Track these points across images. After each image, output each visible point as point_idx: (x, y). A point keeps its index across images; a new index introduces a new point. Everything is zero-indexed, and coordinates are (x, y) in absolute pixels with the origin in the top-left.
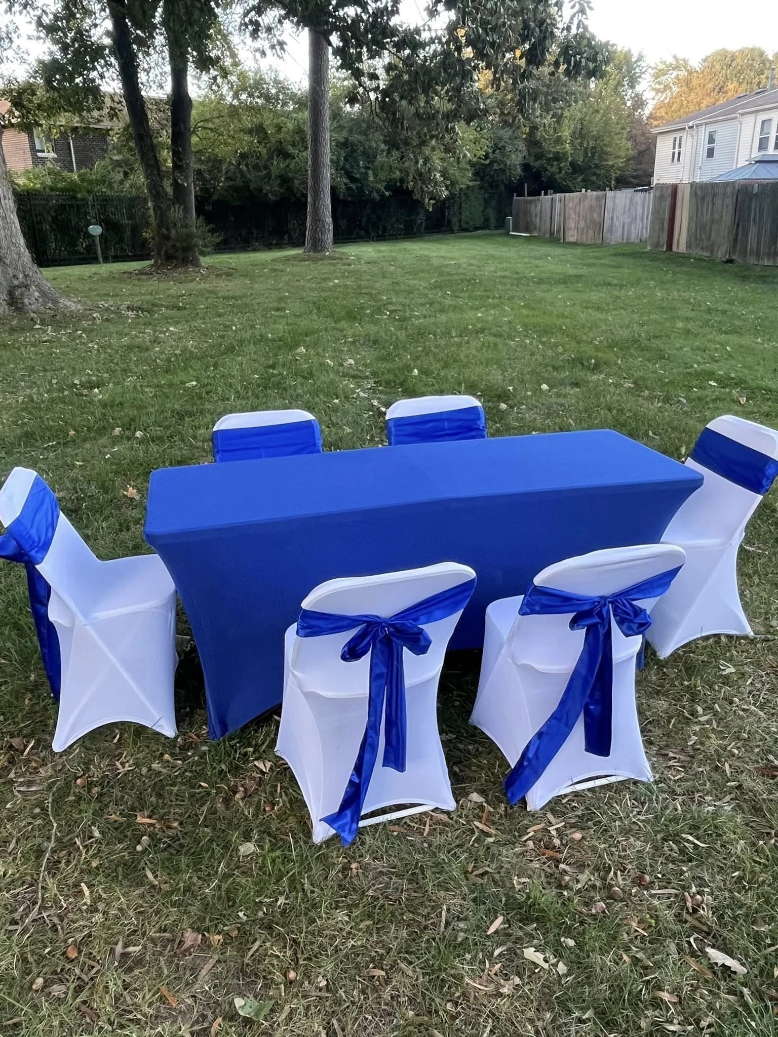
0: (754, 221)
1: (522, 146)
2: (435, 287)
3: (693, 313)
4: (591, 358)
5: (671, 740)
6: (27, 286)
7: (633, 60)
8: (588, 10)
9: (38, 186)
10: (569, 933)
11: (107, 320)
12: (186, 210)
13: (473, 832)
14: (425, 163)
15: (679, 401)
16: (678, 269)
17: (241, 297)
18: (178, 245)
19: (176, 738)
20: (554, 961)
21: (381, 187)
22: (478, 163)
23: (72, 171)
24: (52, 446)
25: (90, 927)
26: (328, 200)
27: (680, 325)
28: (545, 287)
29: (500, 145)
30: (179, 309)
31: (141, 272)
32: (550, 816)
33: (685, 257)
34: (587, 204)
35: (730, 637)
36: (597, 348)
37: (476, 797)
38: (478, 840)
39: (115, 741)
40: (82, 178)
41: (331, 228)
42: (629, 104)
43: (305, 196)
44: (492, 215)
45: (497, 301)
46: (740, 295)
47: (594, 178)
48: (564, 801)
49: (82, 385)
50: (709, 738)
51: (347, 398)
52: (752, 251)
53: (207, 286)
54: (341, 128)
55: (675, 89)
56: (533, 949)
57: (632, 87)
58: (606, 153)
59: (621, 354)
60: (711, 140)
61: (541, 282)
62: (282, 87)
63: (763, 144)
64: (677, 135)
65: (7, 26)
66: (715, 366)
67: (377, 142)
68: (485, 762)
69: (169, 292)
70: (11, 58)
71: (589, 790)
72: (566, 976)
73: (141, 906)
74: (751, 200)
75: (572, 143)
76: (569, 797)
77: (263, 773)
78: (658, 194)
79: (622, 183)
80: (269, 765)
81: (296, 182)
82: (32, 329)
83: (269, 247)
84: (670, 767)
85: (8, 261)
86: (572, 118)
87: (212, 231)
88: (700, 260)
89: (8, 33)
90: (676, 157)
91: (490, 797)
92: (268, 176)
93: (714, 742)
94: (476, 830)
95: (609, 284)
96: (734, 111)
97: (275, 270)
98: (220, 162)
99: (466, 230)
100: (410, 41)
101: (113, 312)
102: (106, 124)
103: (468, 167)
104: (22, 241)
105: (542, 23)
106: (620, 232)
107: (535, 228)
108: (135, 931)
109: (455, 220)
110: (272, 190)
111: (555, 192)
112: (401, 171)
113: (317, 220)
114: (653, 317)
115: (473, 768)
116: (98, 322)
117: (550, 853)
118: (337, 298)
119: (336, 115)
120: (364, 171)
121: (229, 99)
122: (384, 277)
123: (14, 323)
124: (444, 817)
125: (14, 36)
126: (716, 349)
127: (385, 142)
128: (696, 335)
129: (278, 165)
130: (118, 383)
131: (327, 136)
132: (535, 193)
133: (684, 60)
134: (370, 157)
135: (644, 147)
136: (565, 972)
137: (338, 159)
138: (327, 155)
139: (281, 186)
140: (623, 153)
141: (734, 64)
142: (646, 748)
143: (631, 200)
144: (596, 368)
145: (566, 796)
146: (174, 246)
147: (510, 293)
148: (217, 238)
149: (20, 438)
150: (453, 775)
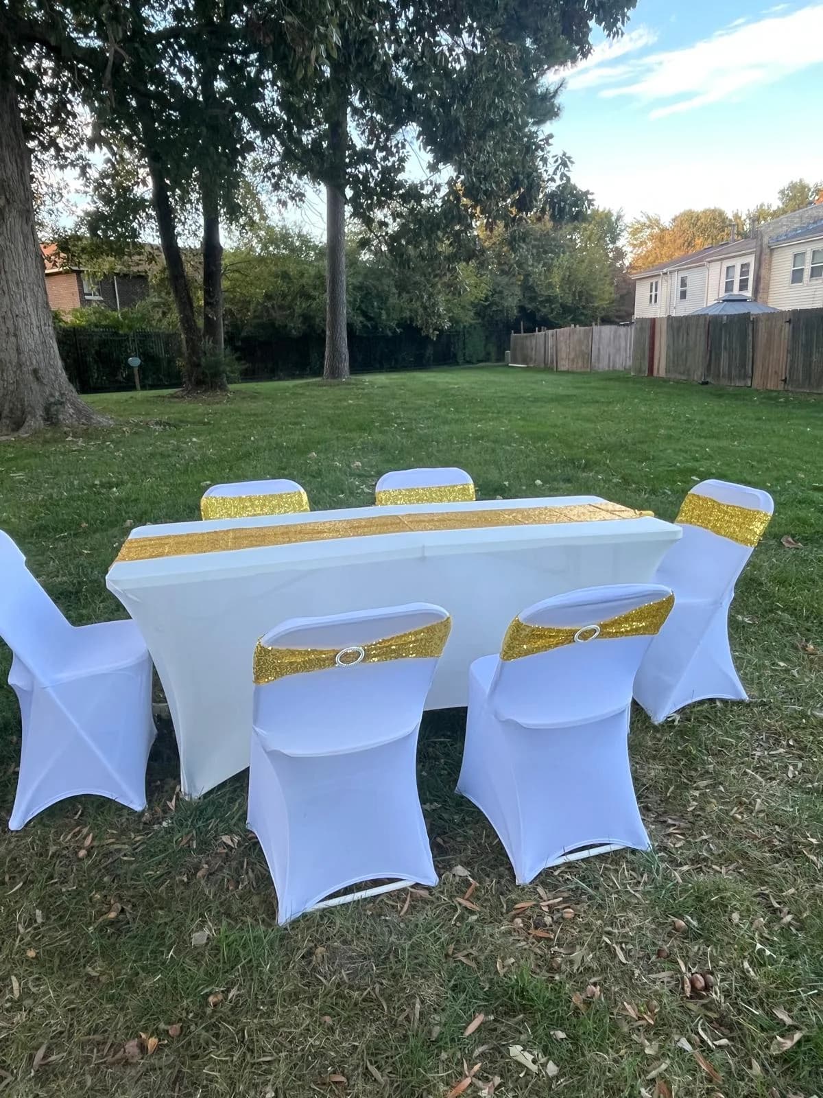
0: (725, 348)
1: (518, 291)
2: (441, 405)
3: (673, 424)
4: (581, 459)
5: (669, 807)
6: (62, 403)
7: (613, 219)
8: (569, 163)
9: (84, 323)
10: (560, 1024)
11: (136, 433)
12: (216, 342)
13: (456, 910)
14: (429, 298)
15: (664, 493)
16: (658, 390)
17: (261, 415)
18: (207, 371)
19: (143, 812)
20: (543, 1060)
21: (393, 324)
22: (478, 304)
23: (115, 310)
24: (64, 537)
25: (10, 1029)
26: (345, 334)
27: (662, 431)
28: (539, 404)
29: (498, 289)
30: (205, 424)
31: (173, 396)
32: (540, 890)
33: (665, 381)
34: (576, 337)
35: (725, 701)
36: (587, 452)
37: (460, 871)
38: (461, 918)
39: (76, 817)
40: (124, 316)
41: (347, 357)
42: (611, 255)
43: (324, 332)
44: (493, 350)
45: (495, 415)
46: (716, 409)
47: (583, 318)
48: (556, 873)
49: (102, 485)
50: (709, 803)
51: (352, 493)
52: (724, 376)
53: (232, 406)
54: (356, 273)
55: (650, 244)
56: (520, 1048)
57: (613, 242)
58: (592, 296)
59: (609, 455)
60: (684, 284)
61: (536, 400)
62: (304, 239)
63: (729, 287)
64: (654, 281)
65: (58, 184)
66: (697, 464)
67: (388, 285)
68: (472, 832)
69: (196, 411)
70: (61, 210)
71: (583, 860)
72: (557, 1078)
73: (72, 1003)
74: (721, 330)
75: (561, 286)
76: (563, 868)
77: (231, 848)
78: (638, 326)
79: (606, 321)
80: (236, 839)
81: (317, 320)
82: (64, 441)
83: (293, 376)
84: (669, 835)
85: (45, 381)
86: (560, 266)
87: (239, 359)
88: (678, 382)
89: (59, 189)
90: (654, 299)
91: (476, 870)
92: (292, 315)
93: (714, 807)
94: (459, 908)
95: (597, 402)
96: (701, 260)
97: (294, 394)
98: (249, 302)
99: (469, 362)
100: (413, 194)
101: (141, 427)
102: (145, 267)
103: (470, 308)
104: (59, 363)
105: (529, 176)
106: (606, 362)
107: (531, 359)
108: (61, 1033)
109: (460, 354)
110: (295, 327)
111: (548, 329)
112: (411, 310)
113: (335, 350)
114: (638, 426)
115: (459, 839)
116: (127, 434)
117: (540, 933)
118: (350, 414)
119: (353, 262)
120: (377, 310)
121: (258, 250)
122: (394, 398)
123: (49, 435)
124: (425, 893)
125: (64, 192)
126: (697, 452)
127: (396, 287)
128: (679, 440)
129: (300, 306)
130: (137, 484)
131: (344, 278)
132: (530, 330)
133: (656, 220)
134: (383, 298)
135: (625, 291)
136: (555, 1073)
137: (355, 300)
138: (344, 297)
139: (303, 323)
140: (607, 296)
141: (699, 224)
142: (643, 815)
143: (615, 332)
144: (587, 467)
145: (558, 867)
146: (203, 373)
147: (508, 409)
148: (243, 366)
149: (33, 531)
150: (434, 846)
